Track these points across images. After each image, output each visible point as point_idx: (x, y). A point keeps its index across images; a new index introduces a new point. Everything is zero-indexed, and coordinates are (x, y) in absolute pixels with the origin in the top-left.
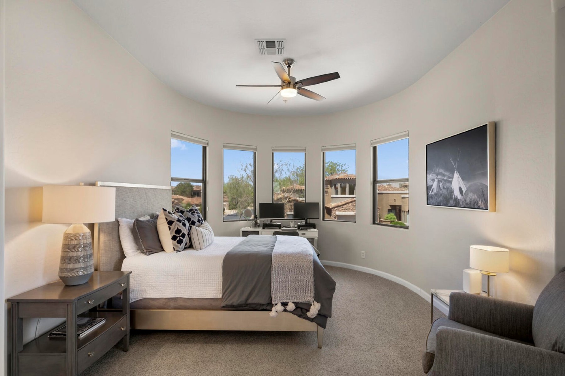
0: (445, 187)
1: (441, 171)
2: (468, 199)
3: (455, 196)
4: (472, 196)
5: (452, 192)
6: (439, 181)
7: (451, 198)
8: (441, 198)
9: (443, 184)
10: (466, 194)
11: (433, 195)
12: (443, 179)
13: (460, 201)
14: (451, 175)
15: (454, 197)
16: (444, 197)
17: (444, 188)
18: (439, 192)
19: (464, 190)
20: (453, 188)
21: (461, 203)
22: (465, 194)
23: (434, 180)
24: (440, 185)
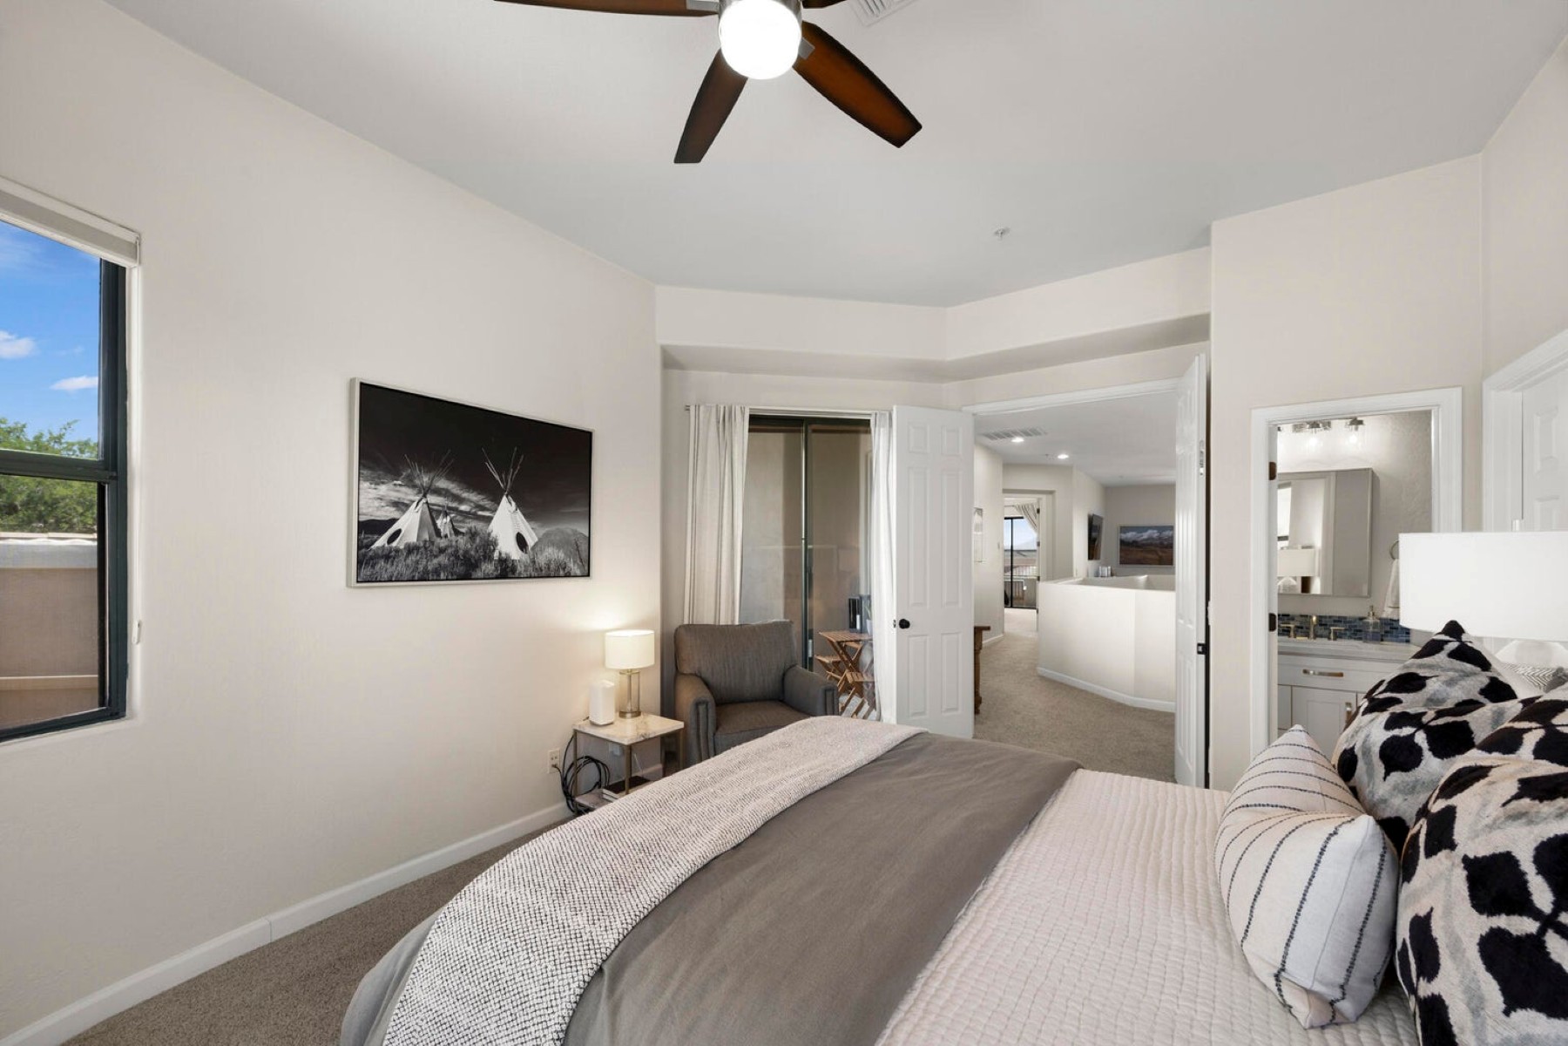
0: (463, 530)
1: (442, 483)
2: (542, 560)
3: (500, 554)
4: (551, 554)
5: (489, 545)
6: (434, 513)
7: (488, 556)
8: (443, 559)
9: (451, 520)
10: (537, 549)
11: (397, 550)
12: (455, 510)
13: (517, 564)
14: (487, 503)
15: (496, 555)
16: (455, 554)
17: (457, 532)
18: (432, 543)
19: (531, 540)
20: (493, 535)
21: (520, 569)
22: (533, 548)
23: (407, 506)
24: (439, 522)
